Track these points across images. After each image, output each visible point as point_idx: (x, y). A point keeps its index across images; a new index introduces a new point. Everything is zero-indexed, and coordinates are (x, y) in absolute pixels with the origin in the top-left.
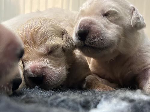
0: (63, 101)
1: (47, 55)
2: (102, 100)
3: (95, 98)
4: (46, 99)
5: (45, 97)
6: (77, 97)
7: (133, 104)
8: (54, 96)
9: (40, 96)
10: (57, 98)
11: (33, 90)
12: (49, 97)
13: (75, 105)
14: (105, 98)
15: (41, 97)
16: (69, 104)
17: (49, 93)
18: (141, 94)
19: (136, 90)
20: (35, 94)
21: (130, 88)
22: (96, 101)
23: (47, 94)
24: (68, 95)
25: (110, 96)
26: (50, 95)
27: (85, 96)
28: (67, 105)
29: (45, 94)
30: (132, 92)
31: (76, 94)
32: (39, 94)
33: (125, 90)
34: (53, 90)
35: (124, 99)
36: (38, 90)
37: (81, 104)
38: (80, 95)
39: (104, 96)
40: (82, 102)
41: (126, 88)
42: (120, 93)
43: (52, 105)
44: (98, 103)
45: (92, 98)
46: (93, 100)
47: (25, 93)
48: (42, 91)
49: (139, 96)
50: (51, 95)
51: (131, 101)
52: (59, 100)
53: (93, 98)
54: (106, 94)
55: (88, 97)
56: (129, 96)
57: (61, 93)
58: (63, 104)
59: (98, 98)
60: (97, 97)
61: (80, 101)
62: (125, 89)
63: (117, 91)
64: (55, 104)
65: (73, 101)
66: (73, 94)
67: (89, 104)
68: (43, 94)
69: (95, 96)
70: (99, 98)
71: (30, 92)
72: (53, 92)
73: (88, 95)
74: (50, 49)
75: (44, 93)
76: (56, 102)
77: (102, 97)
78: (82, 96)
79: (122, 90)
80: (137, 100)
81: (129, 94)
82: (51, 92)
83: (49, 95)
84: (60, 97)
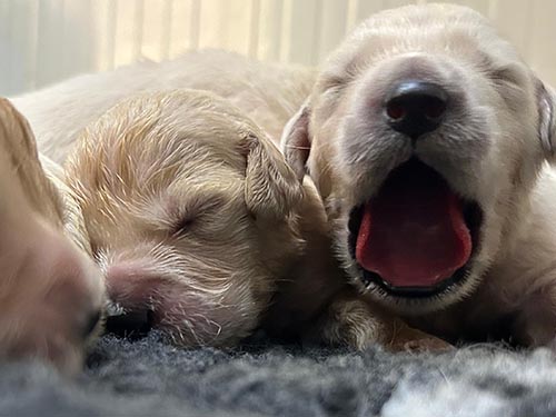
0: (254, 388)
1: (171, 234)
2: (403, 386)
3: (374, 380)
4: (192, 379)
5: (188, 369)
6: (306, 371)
7: (519, 402)
8: (222, 369)
9: (167, 369)
10: (230, 377)
11: (144, 343)
12: (202, 371)
13: (301, 404)
14: (413, 380)
15: (174, 371)
16: (278, 400)
17: (201, 358)
18: (550, 366)
19: (532, 350)
20: (151, 358)
21: (507, 341)
22: (381, 388)
23: (194, 358)
24: (274, 365)
25: (434, 373)
26: (207, 364)
27: (339, 368)
28: (270, 402)
29: (186, 360)
30: (515, 359)
31: (305, 361)
32: (166, 359)
33: (488, 348)
34: (217, 347)
35: (486, 384)
36: (161, 345)
37: (321, 400)
38: (318, 367)
39: (409, 372)
40: (328, 393)
41: (493, 342)
42: (472, 362)
43: (212, 399)
44: (387, 396)
45: (364, 376)
46: (367, 385)
47: (113, 354)
48: (174, 350)
49: (543, 372)
50: (211, 363)
51: (514, 391)
52: (240, 383)
53: (369, 376)
54: (419, 363)
55: (347, 375)
56: (504, 372)
57: (248, 359)
58: (253, 398)
59: (386, 379)
60: (383, 374)
61: (320, 388)
62: (490, 345)
63: (459, 352)
64: (225, 398)
65: (294, 386)
66: (293, 361)
67: (353, 402)
68: (179, 361)
69: (377, 372)
70: (390, 378)
71: (131, 353)
72: (216, 352)
73: (349, 366)
74: (182, 209)
75: (182, 356)
76: (227, 390)
77: (402, 374)
78: (326, 369)
79: (480, 350)
80: (536, 386)
81: (507, 365)
82: (210, 353)
83: (201, 363)
84: (242, 373)
